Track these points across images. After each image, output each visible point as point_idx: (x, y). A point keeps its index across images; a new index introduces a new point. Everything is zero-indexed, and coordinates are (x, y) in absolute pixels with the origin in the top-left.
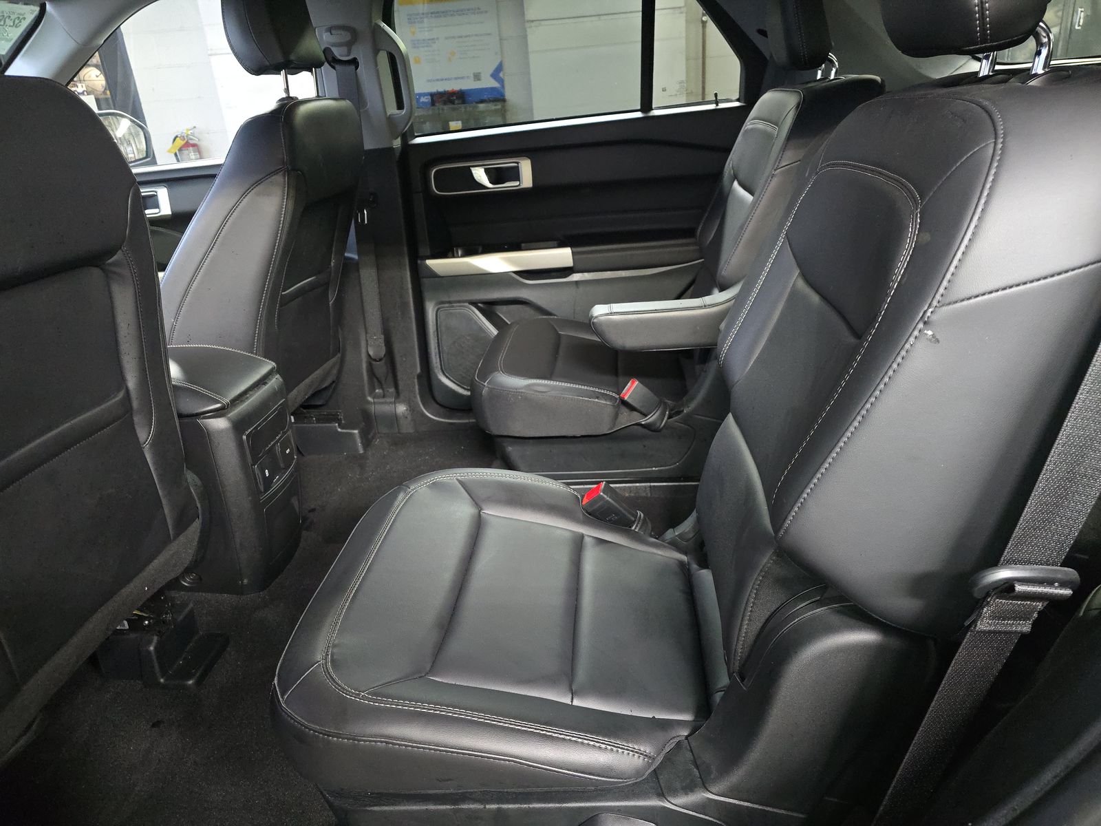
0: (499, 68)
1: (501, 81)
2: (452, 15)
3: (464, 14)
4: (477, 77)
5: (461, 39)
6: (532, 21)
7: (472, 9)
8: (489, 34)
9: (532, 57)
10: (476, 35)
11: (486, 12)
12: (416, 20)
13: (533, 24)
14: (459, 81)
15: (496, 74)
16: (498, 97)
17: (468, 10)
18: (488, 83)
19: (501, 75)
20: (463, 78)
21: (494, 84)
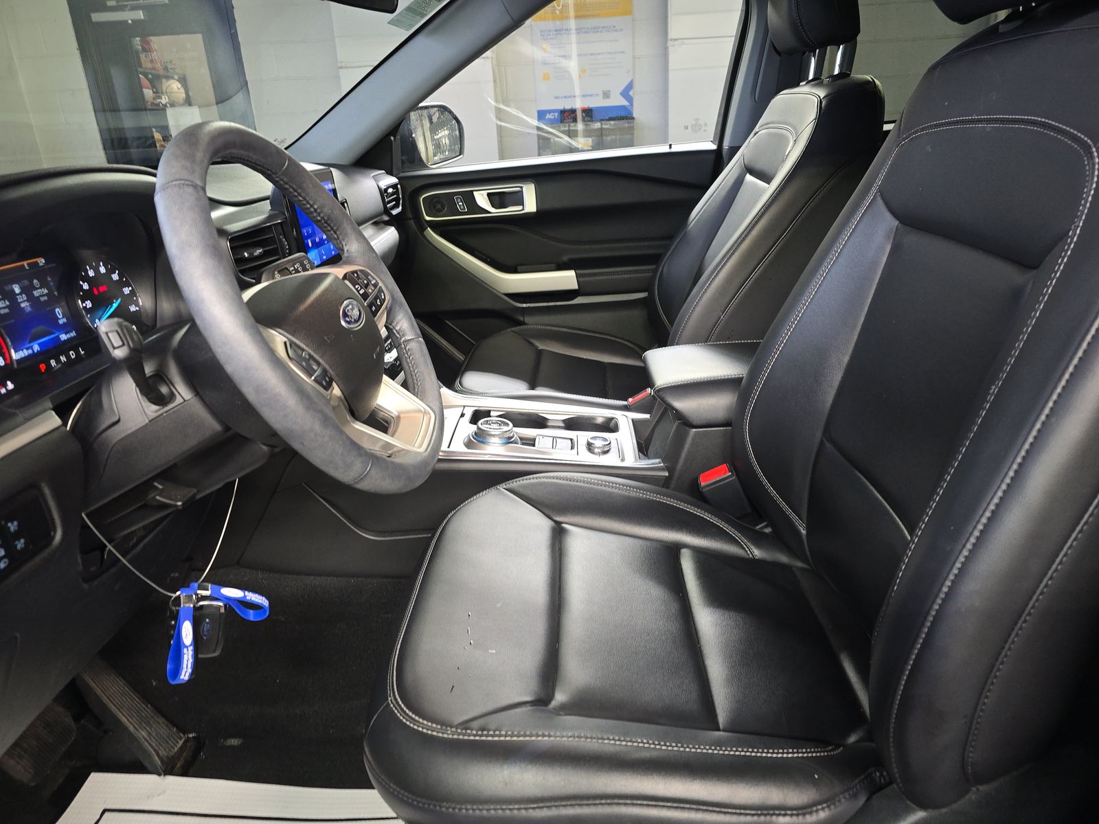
0: (630, 86)
1: (630, 99)
2: (585, 32)
3: (598, 32)
4: (606, 95)
5: (593, 57)
6: (676, 40)
7: (607, 27)
8: (623, 52)
9: (671, 74)
10: (610, 53)
11: (622, 30)
12: (549, 37)
13: (676, 43)
14: (588, 98)
15: (626, 93)
16: (624, 116)
17: (603, 27)
18: (617, 101)
19: (631, 93)
20: (591, 95)
21: (623, 102)
